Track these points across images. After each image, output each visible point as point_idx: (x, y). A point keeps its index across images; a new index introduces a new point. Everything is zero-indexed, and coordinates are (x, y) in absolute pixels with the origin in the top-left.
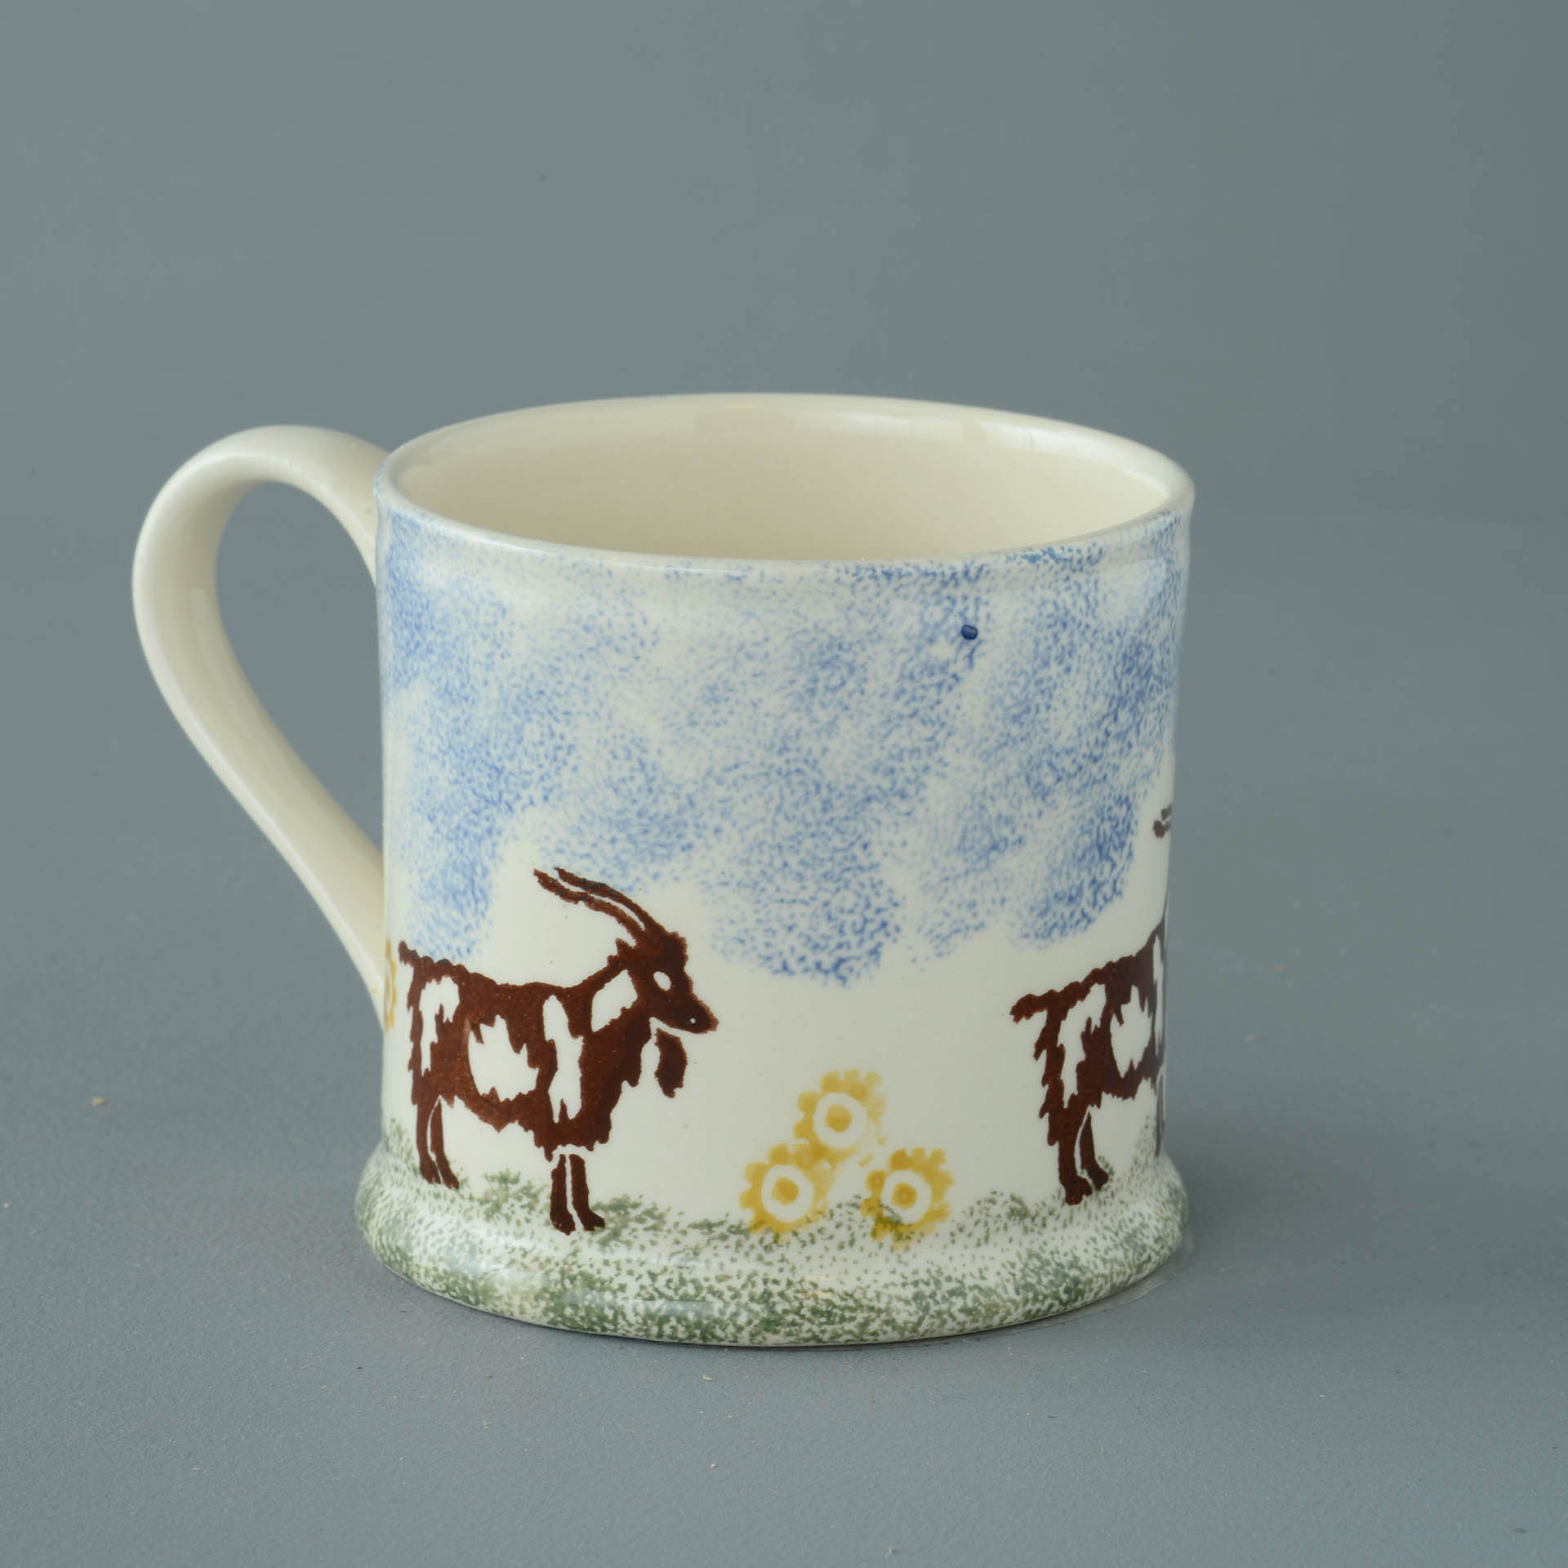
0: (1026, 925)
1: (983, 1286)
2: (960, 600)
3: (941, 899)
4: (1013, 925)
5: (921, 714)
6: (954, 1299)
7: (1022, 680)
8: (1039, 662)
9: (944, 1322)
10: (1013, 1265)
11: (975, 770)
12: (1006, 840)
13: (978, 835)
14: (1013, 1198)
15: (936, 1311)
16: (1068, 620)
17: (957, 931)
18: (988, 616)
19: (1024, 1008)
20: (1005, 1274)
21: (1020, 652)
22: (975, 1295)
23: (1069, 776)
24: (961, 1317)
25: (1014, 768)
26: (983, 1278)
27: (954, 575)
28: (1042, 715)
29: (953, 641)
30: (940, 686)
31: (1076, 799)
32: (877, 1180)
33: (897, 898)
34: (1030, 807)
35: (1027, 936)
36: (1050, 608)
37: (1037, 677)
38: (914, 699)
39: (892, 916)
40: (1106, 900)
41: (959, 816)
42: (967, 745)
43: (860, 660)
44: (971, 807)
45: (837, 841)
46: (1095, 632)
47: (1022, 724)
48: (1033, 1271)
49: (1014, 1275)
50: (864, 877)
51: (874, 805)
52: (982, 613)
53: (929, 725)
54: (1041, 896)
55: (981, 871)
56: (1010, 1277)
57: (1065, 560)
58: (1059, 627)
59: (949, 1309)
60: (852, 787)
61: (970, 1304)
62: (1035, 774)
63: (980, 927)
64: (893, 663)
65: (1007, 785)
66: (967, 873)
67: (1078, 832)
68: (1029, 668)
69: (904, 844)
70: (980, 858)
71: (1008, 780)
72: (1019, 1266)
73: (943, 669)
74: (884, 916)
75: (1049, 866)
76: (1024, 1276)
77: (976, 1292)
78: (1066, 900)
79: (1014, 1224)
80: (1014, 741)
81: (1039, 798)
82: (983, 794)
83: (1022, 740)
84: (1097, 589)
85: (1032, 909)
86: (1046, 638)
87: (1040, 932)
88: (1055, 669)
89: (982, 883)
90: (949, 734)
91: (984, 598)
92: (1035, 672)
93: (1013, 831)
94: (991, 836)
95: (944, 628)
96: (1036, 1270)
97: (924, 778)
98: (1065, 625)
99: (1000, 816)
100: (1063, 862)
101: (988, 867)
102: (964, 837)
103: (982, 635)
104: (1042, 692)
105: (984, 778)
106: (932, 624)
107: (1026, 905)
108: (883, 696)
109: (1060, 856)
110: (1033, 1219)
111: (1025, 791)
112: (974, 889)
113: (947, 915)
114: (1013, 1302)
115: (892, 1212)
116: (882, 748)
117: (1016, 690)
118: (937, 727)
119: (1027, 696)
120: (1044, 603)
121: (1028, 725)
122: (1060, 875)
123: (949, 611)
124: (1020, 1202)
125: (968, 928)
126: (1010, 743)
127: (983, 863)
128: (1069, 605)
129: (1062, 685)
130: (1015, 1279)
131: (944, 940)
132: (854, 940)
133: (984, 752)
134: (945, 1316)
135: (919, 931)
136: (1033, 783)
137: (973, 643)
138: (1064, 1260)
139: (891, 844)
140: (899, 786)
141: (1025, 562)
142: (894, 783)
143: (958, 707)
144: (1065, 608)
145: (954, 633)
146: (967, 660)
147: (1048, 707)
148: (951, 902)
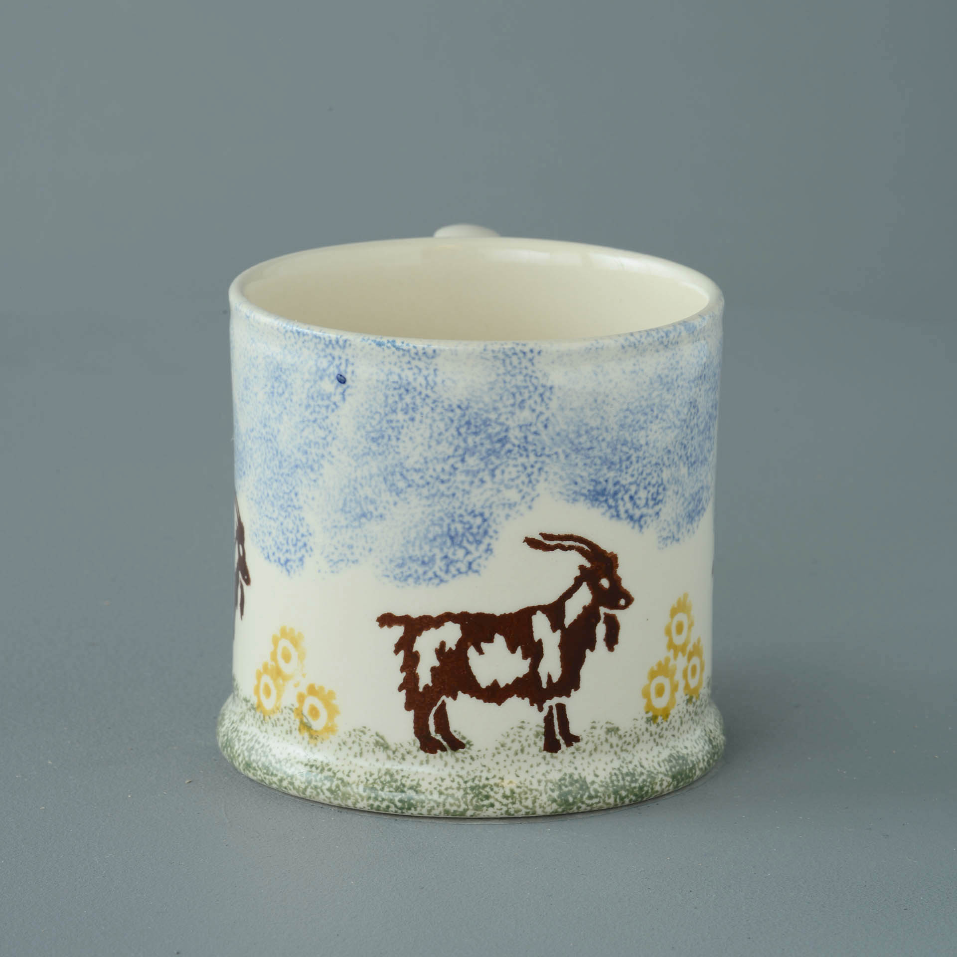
0: (387, 569)
1: (345, 780)
2: (337, 359)
3: (333, 538)
4: (377, 567)
5: (319, 421)
6: (326, 782)
7: (377, 417)
8: (388, 409)
9: (318, 794)
10: (371, 775)
11: (350, 465)
12: (371, 513)
13: (353, 505)
14: (377, 735)
15: (314, 785)
16: (410, 388)
17: (342, 560)
18: (353, 372)
19: (386, 620)
20: (363, 778)
21: (375, 399)
22: (338, 784)
23: (418, 486)
24: (328, 794)
25: (375, 470)
26: (348, 776)
27: (330, 341)
28: (394, 442)
29: (332, 382)
30: (327, 407)
31: (424, 502)
32: (301, 698)
33: (311, 531)
34: (387, 497)
35: (388, 576)
36: (396, 378)
37: (388, 418)
38: (314, 411)
39: (309, 540)
40: (460, 572)
41: (342, 490)
42: (344, 448)
43: (289, 381)
44: (349, 487)
45: (285, 488)
46: (434, 402)
47: (379, 444)
48: (382, 782)
49: (368, 780)
50: (296, 513)
51: (299, 470)
52: (350, 369)
53: (323, 430)
54: (399, 555)
55: (355, 527)
56: (365, 781)
57: (404, 350)
58: (402, 391)
59: (321, 787)
60: (289, 457)
61: (334, 788)
62: (390, 477)
63: (355, 562)
64: (303, 386)
65: (371, 479)
66: (347, 527)
67: (428, 523)
68: (382, 411)
69: (313, 499)
70: (355, 520)
71: (371, 476)
72: (375, 776)
73: (329, 398)
74: (304, 540)
75: (404, 538)
76: (374, 783)
77: (340, 782)
78: (420, 562)
79: (379, 751)
80: (374, 454)
81: (394, 494)
82: (356, 481)
83: (380, 454)
84: (436, 375)
85: (391, 561)
86: (393, 395)
87: (397, 577)
88: (400, 416)
89: (357, 535)
90: (334, 439)
91: (351, 360)
92: (386, 415)
93: (376, 509)
94: (362, 508)
95: (328, 372)
96: (384, 783)
97: (322, 462)
98: (407, 391)
99: (366, 498)
100: (415, 538)
101: (360, 526)
102: (345, 504)
103: (349, 382)
104: (393, 428)
105: (355, 471)
106: (321, 368)
107: (386, 557)
108: (300, 405)
109: (413, 535)
110: (394, 752)
111: (383, 486)
112: (351, 538)
113: (336, 549)
114: (361, 796)
115: (307, 720)
116: (301, 437)
117: (374, 423)
118: (327, 432)
119: (381, 428)
120: (391, 373)
121: (383, 447)
122: (413, 545)
123: (331, 363)
124: (382, 738)
125: (348, 560)
126: (371, 454)
127: (356, 524)
128: (411, 379)
129: (408, 428)
130: (367, 782)
131: (334, 563)
132: (293, 549)
133: (355, 455)
134: (319, 790)
135: (322, 553)
136: (389, 483)
137: (344, 386)
138: (408, 783)
139: (307, 497)
140: (310, 463)
141: (374, 345)
142: (308, 460)
143: (338, 424)
144: (407, 380)
145: (333, 377)
146: (341, 396)
147: (398, 439)
148: (339, 542)
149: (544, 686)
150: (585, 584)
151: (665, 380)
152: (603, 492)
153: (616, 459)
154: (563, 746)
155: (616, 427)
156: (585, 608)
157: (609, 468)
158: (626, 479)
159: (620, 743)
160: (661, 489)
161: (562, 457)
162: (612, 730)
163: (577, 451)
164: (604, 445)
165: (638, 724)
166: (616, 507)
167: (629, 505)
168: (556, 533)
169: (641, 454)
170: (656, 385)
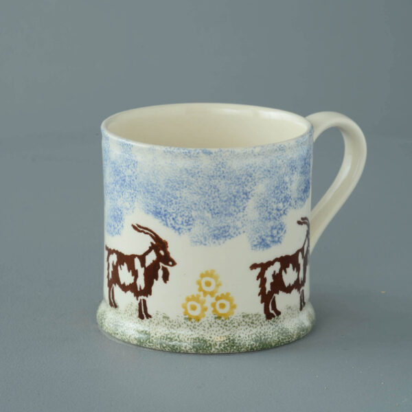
149: (139, 290)
150: (153, 251)
151: (190, 172)
152: (159, 213)
153: (165, 200)
154: (145, 318)
155: (164, 186)
156: (153, 261)
157: (162, 203)
158: (170, 210)
159: (170, 324)
160: (191, 219)
161: (142, 193)
162: (166, 317)
163: (148, 192)
164: (159, 192)
165: (180, 319)
166: (166, 221)
167: (173, 222)
168: (142, 225)
169: (177, 201)
170: (184, 173)
